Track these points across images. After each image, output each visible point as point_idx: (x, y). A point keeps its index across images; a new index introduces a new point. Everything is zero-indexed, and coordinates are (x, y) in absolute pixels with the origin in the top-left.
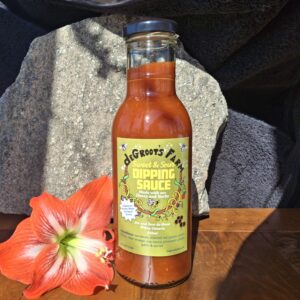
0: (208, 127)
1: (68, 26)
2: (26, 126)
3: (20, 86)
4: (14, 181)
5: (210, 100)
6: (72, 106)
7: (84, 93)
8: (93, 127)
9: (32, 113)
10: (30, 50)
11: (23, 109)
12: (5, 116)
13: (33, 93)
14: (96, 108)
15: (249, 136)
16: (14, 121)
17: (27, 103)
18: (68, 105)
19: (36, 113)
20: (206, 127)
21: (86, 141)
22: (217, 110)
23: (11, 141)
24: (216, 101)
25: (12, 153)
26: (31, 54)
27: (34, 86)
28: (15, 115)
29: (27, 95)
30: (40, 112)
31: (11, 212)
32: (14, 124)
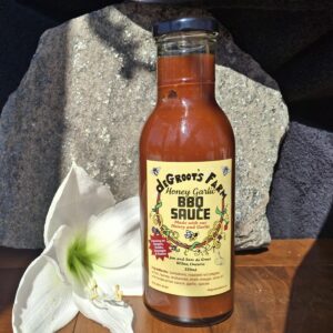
0: (268, 137)
1: (87, 15)
2: (38, 140)
3: (30, 91)
4: (27, 208)
5: (268, 105)
6: (95, 114)
7: (110, 98)
8: (123, 140)
9: (46, 124)
10: (40, 46)
11: (34, 120)
12: (13, 128)
13: (46, 99)
14: (125, 117)
15: (315, 148)
16: (23, 135)
17: (39, 112)
18: (90, 114)
19: (50, 125)
20: (265, 138)
21: (114, 158)
22: (277, 117)
23: (21, 159)
24: (276, 106)
25: (22, 174)
26: (41, 50)
27: (46, 91)
28: (25, 127)
29: (39, 102)
30: (55, 123)
31: (24, 247)
32: (23, 139)
